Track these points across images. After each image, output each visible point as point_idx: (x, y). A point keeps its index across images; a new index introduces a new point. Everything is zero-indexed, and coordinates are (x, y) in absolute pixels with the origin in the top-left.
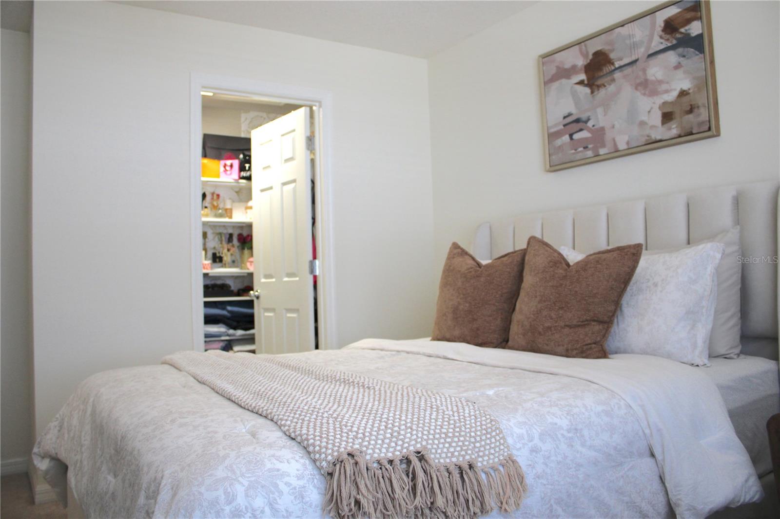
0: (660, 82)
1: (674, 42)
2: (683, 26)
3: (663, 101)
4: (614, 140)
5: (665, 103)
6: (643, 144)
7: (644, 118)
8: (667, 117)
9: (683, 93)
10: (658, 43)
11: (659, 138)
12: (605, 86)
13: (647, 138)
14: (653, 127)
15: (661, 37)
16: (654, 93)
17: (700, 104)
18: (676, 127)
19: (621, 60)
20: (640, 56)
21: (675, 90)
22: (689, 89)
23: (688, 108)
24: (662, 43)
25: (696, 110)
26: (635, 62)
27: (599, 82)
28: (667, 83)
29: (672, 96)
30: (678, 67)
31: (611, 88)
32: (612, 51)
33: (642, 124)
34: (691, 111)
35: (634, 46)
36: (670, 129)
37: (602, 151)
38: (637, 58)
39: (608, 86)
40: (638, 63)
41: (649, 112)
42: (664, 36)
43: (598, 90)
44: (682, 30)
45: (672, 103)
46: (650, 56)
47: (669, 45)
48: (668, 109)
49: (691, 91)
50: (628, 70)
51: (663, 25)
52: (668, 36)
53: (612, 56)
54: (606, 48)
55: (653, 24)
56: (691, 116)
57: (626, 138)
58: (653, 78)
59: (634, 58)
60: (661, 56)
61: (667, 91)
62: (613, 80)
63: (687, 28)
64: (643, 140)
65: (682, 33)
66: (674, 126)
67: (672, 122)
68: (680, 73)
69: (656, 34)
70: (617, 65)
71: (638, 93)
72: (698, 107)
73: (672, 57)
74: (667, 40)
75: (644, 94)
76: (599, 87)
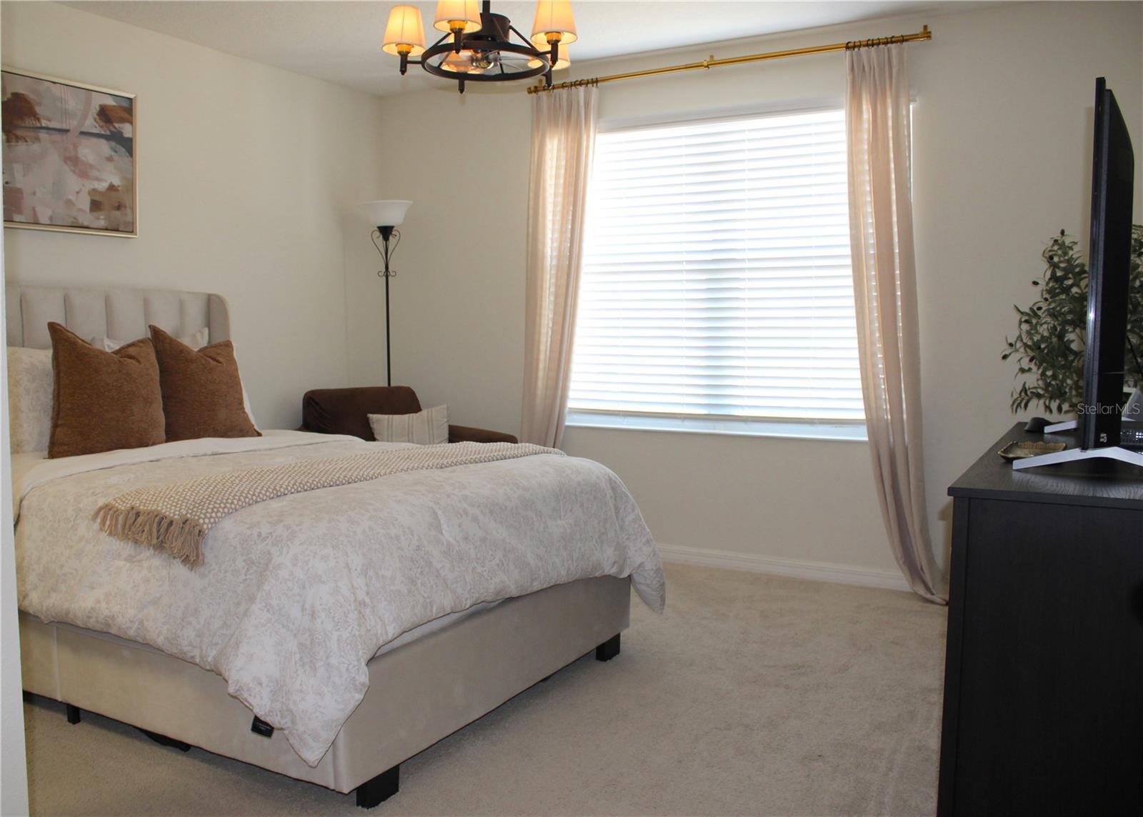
0: (91, 167)
1: (108, 133)
2: (117, 122)
3: (92, 187)
4: (34, 209)
5: (94, 190)
6: (69, 225)
7: (72, 197)
8: (96, 206)
9: (112, 188)
10: (91, 124)
11: (86, 224)
12: (26, 141)
13: (74, 220)
14: (80, 210)
15: (95, 120)
16: (84, 175)
17: (127, 205)
18: (105, 219)
19: (50, 121)
20: (71, 128)
21: (106, 181)
22: (119, 186)
23: (117, 204)
24: (96, 127)
25: (123, 208)
26: (67, 131)
27: (19, 132)
28: (99, 170)
29: (102, 186)
30: (110, 159)
31: (35, 148)
32: (40, 104)
33: (69, 203)
34: (119, 207)
35: (65, 114)
36: (98, 219)
37: (17, 218)
38: (68, 128)
39: (30, 143)
40: (69, 134)
41: (77, 193)
42: (98, 120)
43: (17, 142)
44: (116, 125)
45: (101, 192)
46: (82, 133)
47: (103, 132)
48: (97, 198)
49: (120, 189)
50: (57, 137)
51: (98, 109)
52: (102, 124)
53: (38, 109)
54: (31, 96)
55: (88, 102)
56: (118, 213)
57: (49, 212)
58: (84, 159)
59: (64, 126)
60: (95, 140)
61: (98, 179)
62: (38, 139)
63: (121, 125)
64: (69, 221)
65: (115, 128)
66: (102, 217)
67: (100, 213)
68: (110, 167)
69: (90, 113)
70: (44, 123)
71: (66, 168)
72: (125, 207)
73: (105, 147)
74: (102, 127)
75: (74, 172)
76: (18, 138)
